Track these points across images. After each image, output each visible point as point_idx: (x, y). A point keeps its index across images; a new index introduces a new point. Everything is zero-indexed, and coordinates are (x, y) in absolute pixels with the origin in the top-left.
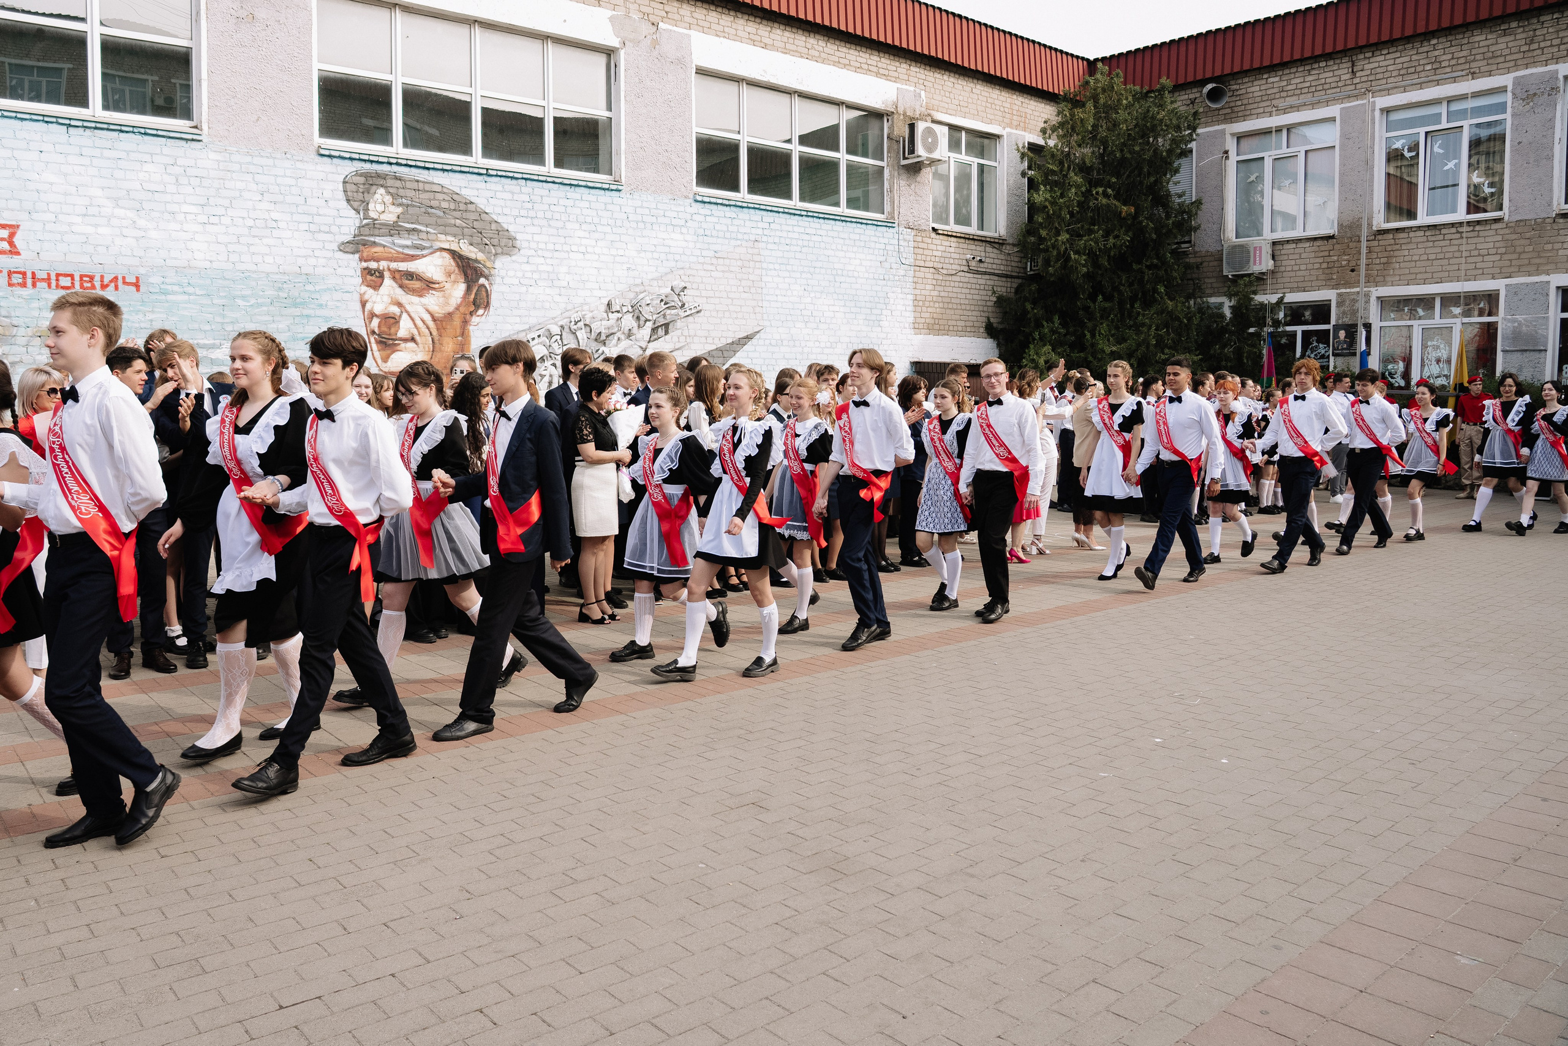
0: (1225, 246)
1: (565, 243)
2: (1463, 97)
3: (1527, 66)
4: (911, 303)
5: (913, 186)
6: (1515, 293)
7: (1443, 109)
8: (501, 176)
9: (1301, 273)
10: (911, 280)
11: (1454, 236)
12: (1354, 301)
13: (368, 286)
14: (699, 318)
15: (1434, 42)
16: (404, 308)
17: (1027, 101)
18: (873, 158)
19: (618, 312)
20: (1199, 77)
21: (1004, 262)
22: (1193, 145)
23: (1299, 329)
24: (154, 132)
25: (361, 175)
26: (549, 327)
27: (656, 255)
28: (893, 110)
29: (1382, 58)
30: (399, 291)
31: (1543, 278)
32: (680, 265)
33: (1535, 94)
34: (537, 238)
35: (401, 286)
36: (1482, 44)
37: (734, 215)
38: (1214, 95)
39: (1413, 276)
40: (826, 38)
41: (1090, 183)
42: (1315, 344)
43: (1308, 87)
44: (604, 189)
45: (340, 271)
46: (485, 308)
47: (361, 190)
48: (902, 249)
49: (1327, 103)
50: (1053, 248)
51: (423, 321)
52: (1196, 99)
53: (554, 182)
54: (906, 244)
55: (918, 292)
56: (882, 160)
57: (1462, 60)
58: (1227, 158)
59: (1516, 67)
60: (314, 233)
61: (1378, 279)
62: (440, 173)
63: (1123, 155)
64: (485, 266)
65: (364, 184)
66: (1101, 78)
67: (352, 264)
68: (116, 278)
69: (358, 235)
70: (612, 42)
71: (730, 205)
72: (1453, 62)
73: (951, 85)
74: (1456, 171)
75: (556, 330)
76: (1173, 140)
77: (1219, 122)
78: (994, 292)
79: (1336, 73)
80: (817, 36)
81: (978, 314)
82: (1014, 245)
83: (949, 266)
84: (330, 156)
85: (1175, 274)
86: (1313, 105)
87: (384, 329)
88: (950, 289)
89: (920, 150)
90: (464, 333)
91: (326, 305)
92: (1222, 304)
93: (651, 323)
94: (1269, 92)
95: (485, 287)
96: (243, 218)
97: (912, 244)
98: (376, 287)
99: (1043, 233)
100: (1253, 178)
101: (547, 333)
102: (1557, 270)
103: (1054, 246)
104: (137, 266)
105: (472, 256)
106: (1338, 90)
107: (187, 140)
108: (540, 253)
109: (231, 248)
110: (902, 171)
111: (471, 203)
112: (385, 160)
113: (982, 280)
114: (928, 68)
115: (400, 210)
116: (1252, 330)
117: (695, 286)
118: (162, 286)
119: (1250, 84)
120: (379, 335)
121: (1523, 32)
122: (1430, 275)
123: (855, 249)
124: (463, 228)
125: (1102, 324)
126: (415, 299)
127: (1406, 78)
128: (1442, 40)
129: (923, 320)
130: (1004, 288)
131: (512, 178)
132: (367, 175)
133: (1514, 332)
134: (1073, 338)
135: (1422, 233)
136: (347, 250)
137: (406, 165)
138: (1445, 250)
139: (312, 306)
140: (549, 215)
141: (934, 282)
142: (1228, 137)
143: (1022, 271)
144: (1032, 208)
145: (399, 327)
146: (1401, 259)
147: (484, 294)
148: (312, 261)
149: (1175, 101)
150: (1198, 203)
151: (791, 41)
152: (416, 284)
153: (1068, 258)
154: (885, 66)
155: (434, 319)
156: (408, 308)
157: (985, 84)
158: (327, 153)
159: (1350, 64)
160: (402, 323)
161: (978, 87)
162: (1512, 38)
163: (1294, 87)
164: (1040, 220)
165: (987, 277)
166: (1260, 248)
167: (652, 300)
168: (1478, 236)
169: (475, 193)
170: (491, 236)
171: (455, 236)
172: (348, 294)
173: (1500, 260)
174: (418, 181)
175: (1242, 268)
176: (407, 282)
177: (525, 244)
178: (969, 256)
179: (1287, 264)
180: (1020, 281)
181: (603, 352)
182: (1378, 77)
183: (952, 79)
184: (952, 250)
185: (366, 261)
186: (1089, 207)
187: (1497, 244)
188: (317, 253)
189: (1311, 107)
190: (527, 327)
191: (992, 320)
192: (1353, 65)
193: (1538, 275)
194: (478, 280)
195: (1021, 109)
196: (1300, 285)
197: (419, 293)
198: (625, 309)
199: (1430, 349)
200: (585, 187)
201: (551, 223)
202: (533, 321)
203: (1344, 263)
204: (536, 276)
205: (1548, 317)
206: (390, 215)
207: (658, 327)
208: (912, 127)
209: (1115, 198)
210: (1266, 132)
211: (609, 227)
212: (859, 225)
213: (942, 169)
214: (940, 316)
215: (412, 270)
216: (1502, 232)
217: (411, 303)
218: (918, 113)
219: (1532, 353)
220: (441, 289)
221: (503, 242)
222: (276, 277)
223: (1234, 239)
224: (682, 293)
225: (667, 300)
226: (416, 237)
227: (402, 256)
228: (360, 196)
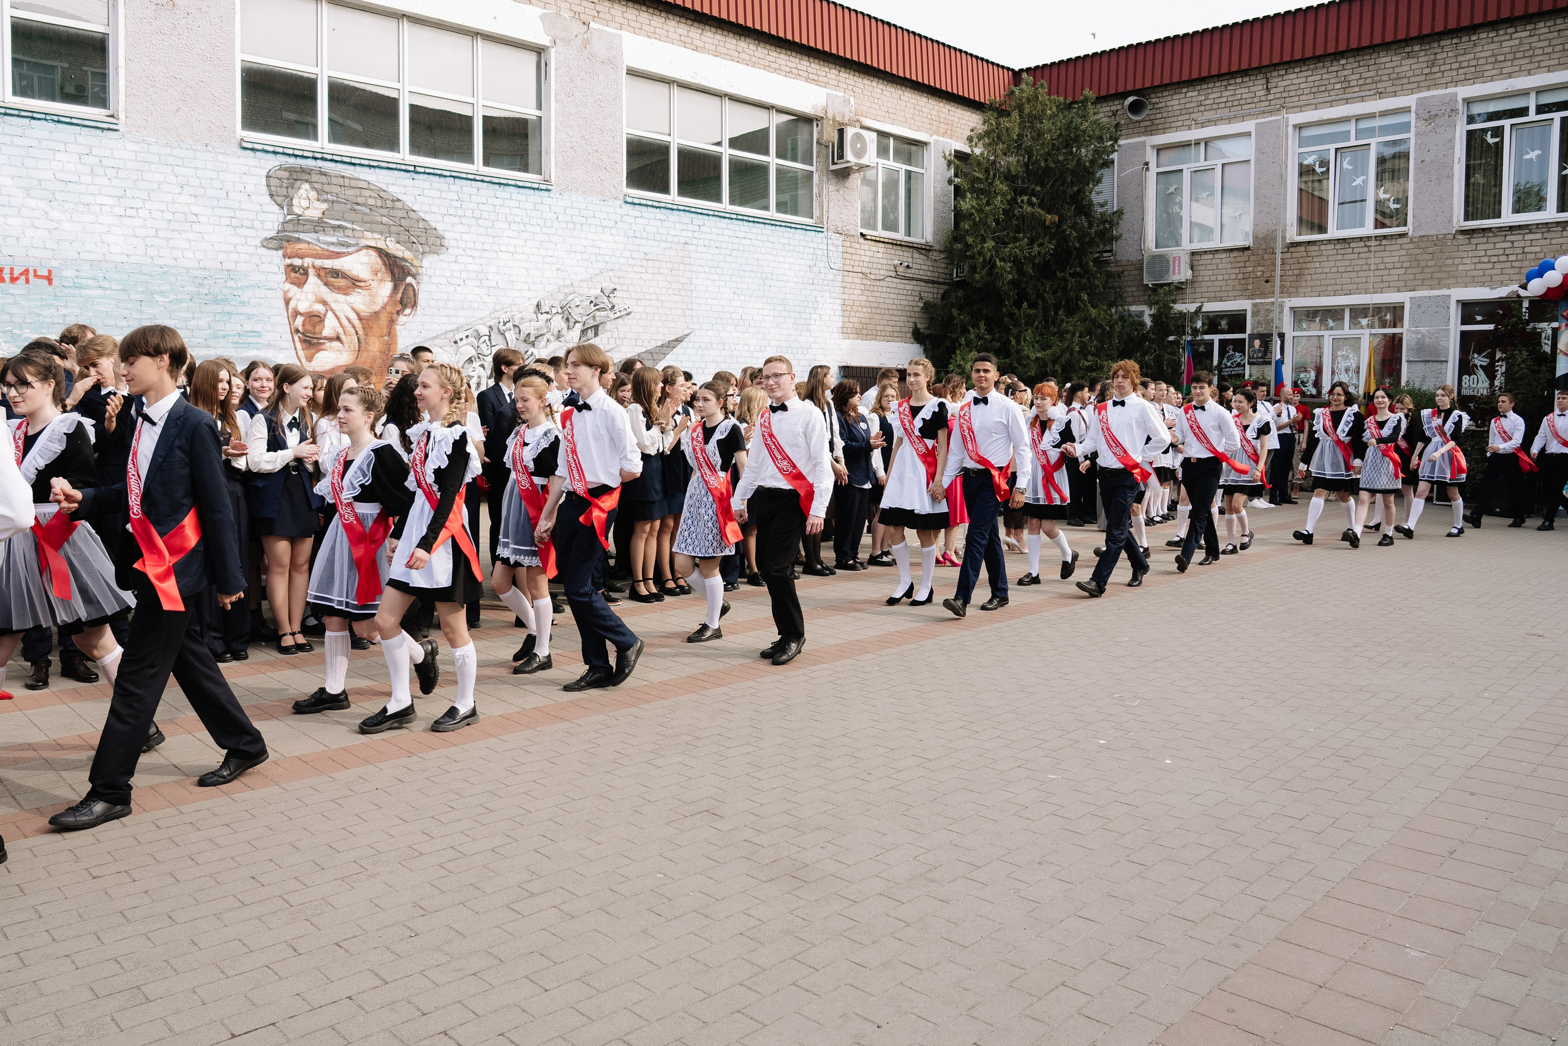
0: (1146, 256)
1: (494, 243)
2: (1372, 116)
3: (1429, 88)
4: (839, 307)
5: (841, 192)
6: (1419, 306)
7: (1352, 127)
8: (429, 174)
9: (1216, 283)
10: (839, 284)
11: (1362, 250)
12: (1269, 311)
13: (292, 283)
14: (628, 320)
15: (1343, 62)
16: (329, 306)
17: (953, 109)
18: (803, 163)
19: (547, 313)
20: (1121, 89)
21: (931, 268)
22: (1115, 156)
23: (1216, 338)
24: (68, 120)
25: (285, 170)
26: (477, 327)
27: (585, 256)
28: (822, 115)
29: (1295, 76)
30: (324, 289)
31: (1444, 292)
32: (609, 266)
33: (1436, 115)
34: (465, 237)
35: (326, 284)
36: (1387, 65)
37: (664, 217)
38: (1135, 108)
39: (1324, 288)
40: (757, 42)
41: (1015, 191)
42: (1231, 352)
43: (1225, 102)
44: (534, 189)
45: (262, 267)
46: (412, 307)
47: (285, 185)
48: (831, 254)
49: (1243, 118)
50: (980, 255)
51: (349, 320)
52: (1117, 111)
53: (482, 181)
54: (834, 249)
55: (846, 296)
56: (811, 164)
57: (1369, 81)
58: (1147, 169)
59: (1419, 88)
60: (236, 228)
61: (1291, 290)
62: (367, 169)
63: (1047, 165)
64: (412, 265)
65: (288, 179)
66: (1025, 88)
67: (275, 261)
68: (27, 271)
69: (282, 232)
70: (543, 40)
71: (660, 207)
72: (1361, 82)
73: (879, 91)
74: (1364, 187)
75: (484, 330)
76: (1096, 151)
77: (1140, 134)
78: (921, 298)
79: (1252, 89)
80: (748, 40)
81: (905, 319)
82: (940, 251)
83: (877, 272)
84: (253, 149)
85: (1097, 282)
86: (1230, 120)
87: (309, 327)
88: (878, 294)
89: (849, 156)
90: (391, 332)
91: (249, 303)
92: (1142, 312)
93: (581, 324)
94: (1188, 106)
95: (413, 286)
96: (162, 211)
97: (840, 249)
98: (300, 284)
99: (970, 240)
100: (1172, 189)
101: (475, 334)
102: (1457, 284)
103: (980, 253)
104: (49, 259)
105: (400, 254)
106: (1254, 106)
107: (103, 129)
108: (468, 252)
109: (149, 242)
110: (831, 176)
111: (398, 200)
112: (310, 154)
113: (909, 286)
114: (857, 74)
116: (1171, 338)
117: (625, 288)
118: (76, 280)
119: (1169, 98)
120: (303, 334)
121: (1426, 55)
122: (1339, 287)
123: (784, 253)
124: (390, 226)
125: (1026, 330)
126: (341, 297)
127: (1317, 96)
128: (1350, 60)
129: (851, 325)
130: (931, 294)
131: (440, 175)
132: (291, 170)
133: (1417, 343)
134: (998, 344)
135: (1332, 246)
136: (270, 246)
137: (332, 160)
138: (1354, 262)
139: (234, 303)
140: (477, 214)
141: (862, 287)
142: (1148, 149)
143: (948, 277)
144: (959, 215)
145: (324, 326)
146: (1313, 271)
147: (411, 293)
148: (234, 257)
149: (1098, 113)
150: (1120, 213)
151: (722, 44)
152: (342, 282)
153: (994, 265)
154: (814, 71)
155: (360, 319)
156: (333, 306)
157: (913, 91)
158: (250, 146)
159: (1264, 81)
160: (327, 322)
161: (906, 94)
162: (1415, 60)
163: (1211, 101)
164: (967, 227)
165: (914, 282)
166: (1179, 257)
167: (582, 301)
168: (1384, 250)
169: (403, 190)
170: (419, 234)
171: (381, 233)
172: (271, 291)
173: (1405, 274)
174: (343, 177)
175: (1162, 277)
176: (332, 280)
177: (453, 243)
178: (897, 262)
179: (1205, 274)
180: (946, 287)
181: (532, 353)
182: (1291, 94)
183: (881, 86)
184: (879, 255)
185: (289, 258)
186: (1014, 215)
187: (1402, 259)
188: (239, 249)
189: (1227, 121)
190: (455, 327)
191: (919, 326)
192: (1267, 82)
193: (1440, 288)
194: (404, 279)
195: (948, 117)
196: (1217, 294)
197: (345, 292)
198: (554, 311)
199: (1340, 359)
200: (514, 186)
201: (480, 222)
202: (461, 321)
203: (1259, 274)
204: (464, 275)
205: (1449, 330)
206: (316, 211)
207: (587, 329)
208: (841, 132)
209: (1040, 206)
210: (1186, 145)
211: (539, 228)
212: (788, 229)
213: (870, 174)
214: (868, 321)
215: (337, 268)
216: (1406, 247)
217: (336, 301)
218: (847, 119)
219: (1434, 364)
220: (367, 288)
221: (431, 240)
222: (197, 273)
223: (1154, 249)
224: (612, 295)
225: (597, 301)
226: (341, 234)
227: (327, 253)
228: (284, 191)
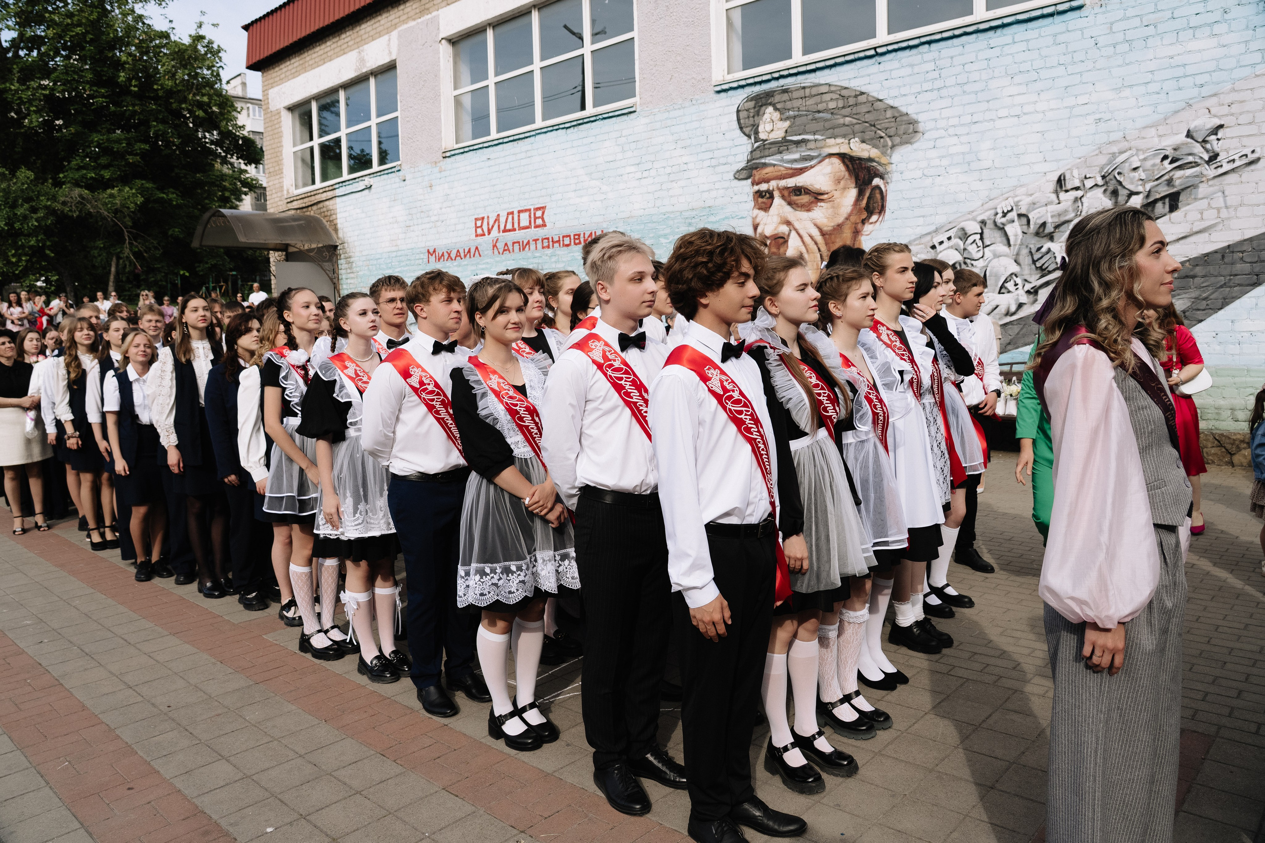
1: (989, 110)
13: (759, 209)
16: (793, 225)
19: (1077, 189)
24: (607, 115)
25: (752, 100)
26: (962, 225)
27: (1153, 87)
30: (788, 209)
32: (1205, 92)
34: (947, 113)
35: (790, 204)
44: (1050, 15)
45: (735, 198)
46: (880, 213)
47: (752, 115)
51: (811, 237)
53: (966, 33)
60: (714, 167)
62: (827, 71)
64: (879, 163)
65: (755, 108)
69: (751, 160)
84: (724, 91)
87: (774, 250)
93: (1141, 196)
95: (880, 189)
98: (766, 208)
101: (960, 234)
104: (602, 222)
105: (865, 155)
107: (627, 114)
108: (951, 131)
109: (656, 195)
111: (862, 93)
112: (769, 77)
115: (787, 124)
117: (1243, 119)
124: (853, 125)
126: (803, 215)
131: (909, 47)
132: (756, 98)
136: (741, 177)
137: (790, 75)
140: (962, 79)
145: (787, 247)
147: (878, 196)
148: (713, 194)
152: (805, 199)
155: (823, 234)
156: (797, 225)
158: (720, 88)
160: (790, 242)
167: (1145, 159)
169: (866, 80)
170: (887, 125)
171: (844, 136)
174: (804, 88)
176: (795, 198)
177: (930, 125)
181: (1049, 250)
185: (757, 184)
188: (717, 185)
190: (933, 228)
194: (871, 182)
197: (807, 208)
198: (1089, 183)
200: (1016, 23)
201: (966, 88)
202: (940, 220)
204: (945, 162)
206: (779, 131)
207: (1156, 201)
211: (1063, 67)
215: (800, 185)
217: (799, 220)
220: (830, 200)
221: (902, 129)
222: (686, 214)
224: (1213, 137)
225: (1177, 154)
226: (803, 149)
227: (790, 172)
228: (751, 121)
